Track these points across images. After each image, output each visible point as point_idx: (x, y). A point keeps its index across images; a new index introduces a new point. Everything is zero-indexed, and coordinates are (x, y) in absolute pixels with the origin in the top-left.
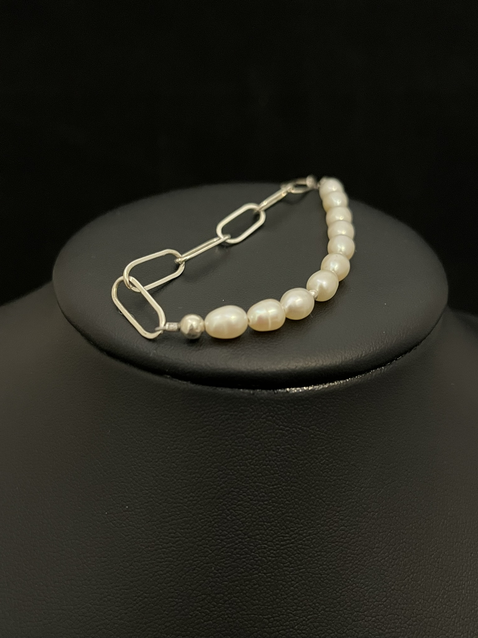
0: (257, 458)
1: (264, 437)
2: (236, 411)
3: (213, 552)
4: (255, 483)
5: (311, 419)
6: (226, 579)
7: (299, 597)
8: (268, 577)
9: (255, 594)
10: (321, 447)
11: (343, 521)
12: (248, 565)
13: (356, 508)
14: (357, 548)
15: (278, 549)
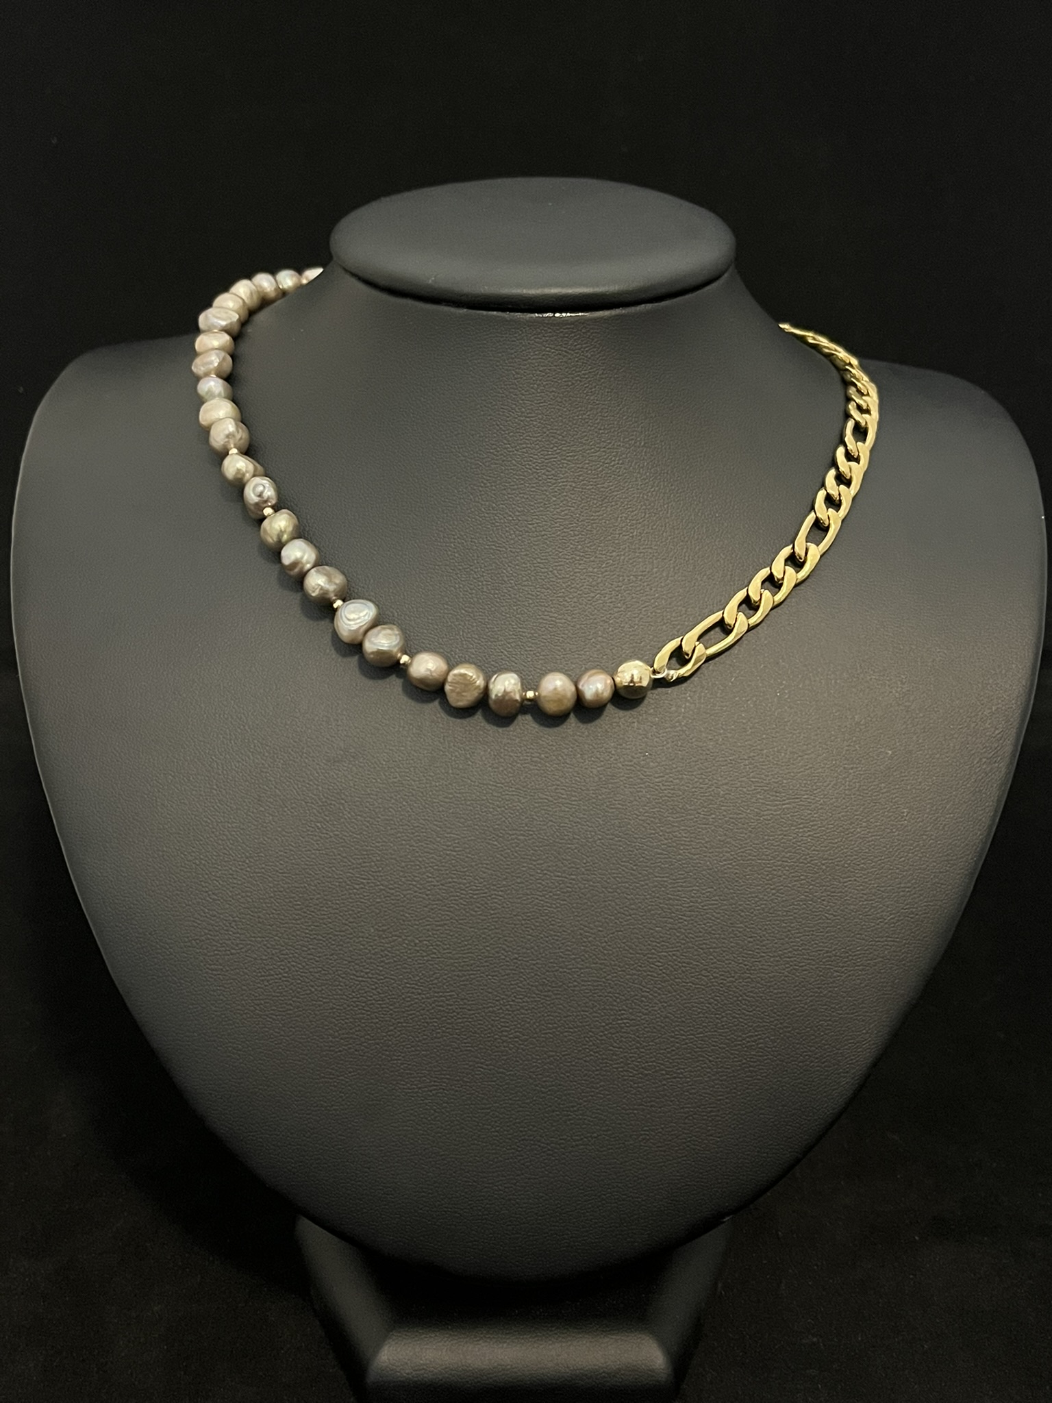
0: (525, 378)
1: (532, 358)
2: (506, 334)
3: (483, 464)
4: (523, 400)
5: (576, 343)
6: (494, 488)
7: (561, 506)
8: (533, 487)
9: (520, 502)
10: (585, 370)
11: (605, 444)
12: (515, 476)
13: (618, 433)
14: (618, 471)
15: (543, 462)
